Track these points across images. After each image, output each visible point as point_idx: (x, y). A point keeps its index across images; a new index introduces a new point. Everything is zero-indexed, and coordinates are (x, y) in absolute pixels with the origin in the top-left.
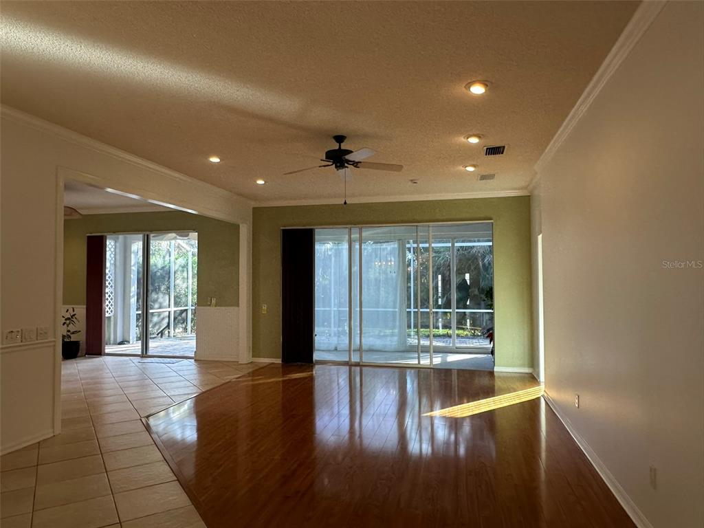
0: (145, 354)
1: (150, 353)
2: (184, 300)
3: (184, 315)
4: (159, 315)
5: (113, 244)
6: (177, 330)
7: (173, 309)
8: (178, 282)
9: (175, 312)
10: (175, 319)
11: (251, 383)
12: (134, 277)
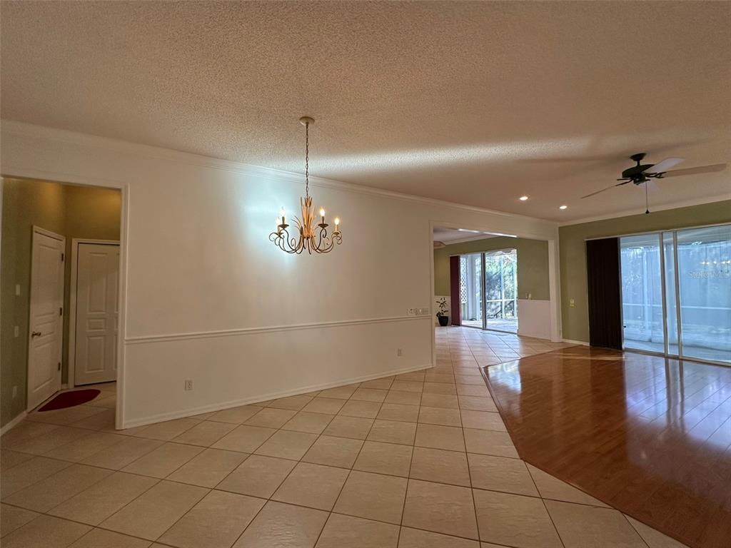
0: (484, 328)
1: (488, 328)
2: (511, 294)
3: (512, 304)
4: (495, 304)
5: (465, 260)
6: (507, 314)
7: (504, 300)
8: (507, 282)
9: (506, 302)
10: (506, 306)
11: (562, 357)
12: (478, 280)
